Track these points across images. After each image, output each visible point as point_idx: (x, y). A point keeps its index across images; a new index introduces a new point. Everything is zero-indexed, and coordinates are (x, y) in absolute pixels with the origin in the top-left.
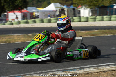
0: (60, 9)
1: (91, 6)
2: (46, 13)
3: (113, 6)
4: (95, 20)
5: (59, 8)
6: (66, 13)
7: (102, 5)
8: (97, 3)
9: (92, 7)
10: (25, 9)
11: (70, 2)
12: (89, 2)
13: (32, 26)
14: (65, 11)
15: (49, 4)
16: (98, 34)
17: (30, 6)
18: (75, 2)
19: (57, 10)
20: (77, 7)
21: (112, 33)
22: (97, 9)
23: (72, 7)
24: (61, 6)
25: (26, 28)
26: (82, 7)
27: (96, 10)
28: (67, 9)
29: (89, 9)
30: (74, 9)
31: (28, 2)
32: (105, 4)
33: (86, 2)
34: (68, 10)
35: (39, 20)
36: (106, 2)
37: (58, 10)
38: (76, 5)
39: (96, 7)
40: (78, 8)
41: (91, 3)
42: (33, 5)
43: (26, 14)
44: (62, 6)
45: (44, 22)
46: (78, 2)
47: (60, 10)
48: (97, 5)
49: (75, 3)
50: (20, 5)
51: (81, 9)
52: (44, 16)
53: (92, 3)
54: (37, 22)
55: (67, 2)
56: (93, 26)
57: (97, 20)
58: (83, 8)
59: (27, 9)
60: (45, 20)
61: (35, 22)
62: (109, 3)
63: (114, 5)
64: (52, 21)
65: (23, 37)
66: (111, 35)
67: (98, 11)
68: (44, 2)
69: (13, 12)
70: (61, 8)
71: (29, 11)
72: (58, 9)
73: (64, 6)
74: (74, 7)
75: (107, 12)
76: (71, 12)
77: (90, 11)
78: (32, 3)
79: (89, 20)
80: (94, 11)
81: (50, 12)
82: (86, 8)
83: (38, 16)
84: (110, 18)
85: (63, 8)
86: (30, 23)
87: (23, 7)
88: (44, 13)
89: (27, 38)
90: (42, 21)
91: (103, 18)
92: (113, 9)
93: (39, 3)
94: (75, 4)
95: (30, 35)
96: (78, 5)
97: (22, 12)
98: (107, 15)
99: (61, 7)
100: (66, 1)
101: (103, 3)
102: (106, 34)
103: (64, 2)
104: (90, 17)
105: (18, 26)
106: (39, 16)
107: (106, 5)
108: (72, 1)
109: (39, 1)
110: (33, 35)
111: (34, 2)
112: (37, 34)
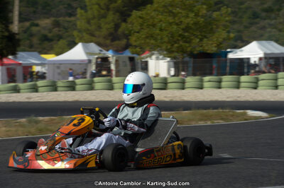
0: (97, 58)
1: (173, 52)
2: (63, 68)
3: (226, 53)
4: (182, 86)
5: (96, 56)
6: (113, 67)
7: (198, 49)
8: (187, 45)
9: (176, 54)
10: (10, 57)
11: (124, 42)
12: (169, 42)
13: (27, 98)
14: (110, 63)
15: (72, 45)
16: (190, 120)
17: (24, 51)
18: (136, 41)
19: (90, 61)
20: (139, 54)
21: (222, 119)
22: (187, 59)
23: (128, 53)
24: (101, 51)
25: (14, 102)
26: (153, 54)
27: (187, 63)
28: (115, 58)
29: (169, 59)
30: (132, 59)
31: (19, 40)
32: (206, 48)
33: (162, 43)
34: (117, 61)
36: (211, 42)
37: (94, 61)
38: (138, 49)
39: (185, 55)
40: (142, 56)
41: (172, 45)
42: (31, 48)
43: (15, 70)
44: (104, 52)
45: (59, 89)
46: (143, 42)
47: (99, 60)
48: (189, 49)
49: (134, 44)
51: (148, 59)
52: (59, 74)
53: (176, 45)
54: (40, 89)
55: (117, 42)
56: (178, 99)
57: (187, 85)
58: (154, 57)
59: (16, 58)
60: (60, 84)
61: (35, 89)
62: (215, 47)
63: (229, 50)
64: (78, 87)
65: (5, 127)
66: (222, 122)
67: (191, 65)
68: (59, 40)
70: (101, 56)
71: (21, 62)
72: (94, 58)
73: (108, 51)
74: (133, 54)
75: (211, 66)
76: (125, 66)
77: (172, 64)
78: (28, 42)
79: (170, 85)
80: (181, 65)
81: (74, 64)
82: (161, 57)
83: (45, 73)
84: (220, 82)
85: (105, 56)
86: (21, 91)
87: (5, 52)
88: (58, 68)
89: (14, 129)
90: (54, 87)
91: (202, 81)
92: (226, 60)
93: (46, 44)
94: (136, 46)
95: (23, 120)
96: (141, 48)
97: (2, 64)
98: (211, 74)
99: (100, 53)
100: (113, 40)
101: (201, 46)
102: (210, 120)
103: (108, 42)
104: (170, 80)
106: (46, 75)
107: (208, 52)
108: (128, 39)
109: (45, 39)
110: (30, 122)
111: (35, 40)
112: (41, 118)
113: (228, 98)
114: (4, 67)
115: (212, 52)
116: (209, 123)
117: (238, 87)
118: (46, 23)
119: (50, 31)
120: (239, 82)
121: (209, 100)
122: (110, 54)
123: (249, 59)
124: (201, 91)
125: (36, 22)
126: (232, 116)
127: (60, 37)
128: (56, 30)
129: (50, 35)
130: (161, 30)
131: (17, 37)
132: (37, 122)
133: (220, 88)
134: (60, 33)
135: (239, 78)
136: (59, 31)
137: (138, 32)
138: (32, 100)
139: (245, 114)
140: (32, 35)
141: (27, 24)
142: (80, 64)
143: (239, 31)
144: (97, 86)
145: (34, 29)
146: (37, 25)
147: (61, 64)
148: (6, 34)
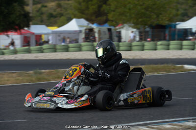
0: (86, 29)
1: (138, 24)
3: (175, 25)
4: (142, 48)
5: (85, 28)
6: (97, 35)
7: (156, 22)
8: (148, 19)
9: (139, 26)
10: (26, 29)
11: (104, 18)
12: (135, 18)
13: (35, 57)
14: (95, 32)
15: (69, 20)
18: (112, 17)
19: (80, 31)
20: (115, 26)
22: (148, 29)
23: (107, 26)
24: (88, 24)
25: (26, 60)
26: (124, 26)
27: (147, 32)
28: (98, 29)
29: (135, 30)
30: (109, 30)
31: (31, 17)
32: (161, 22)
33: (131, 18)
35: (48, 48)
36: (165, 18)
37: (84, 31)
38: (114, 23)
39: (147, 27)
40: (117, 27)
41: (138, 20)
42: (41, 22)
43: (29, 38)
44: (91, 25)
45: (57, 50)
47: (87, 31)
48: (149, 23)
50: (17, 22)
52: (60, 40)
53: (140, 20)
54: (45, 50)
55: (99, 18)
57: (146, 47)
58: (125, 28)
59: (29, 29)
60: (58, 47)
61: (41, 51)
62: (168, 21)
63: (177, 23)
64: (70, 49)
65: (19, 77)
67: (150, 33)
68: (60, 17)
69: (6, 34)
70: (89, 27)
72: (83, 29)
73: (93, 24)
74: (110, 26)
75: (165, 34)
76: (105, 34)
78: (40, 18)
79: (134, 48)
81: (70, 33)
82: (130, 28)
84: (168, 45)
85: (92, 27)
86: (32, 52)
87: (22, 25)
88: (59, 36)
90: (54, 49)
91: (156, 45)
92: (175, 30)
93: (52, 19)
94: (112, 21)
95: (31, 72)
96: (116, 22)
97: (21, 34)
100: (97, 17)
101: (158, 20)
103: (93, 18)
105: (12, 57)
107: (163, 24)
108: (107, 16)
109: (51, 16)
110: (35, 73)
111: (45, 17)
112: (43, 71)
113: (173, 56)
114: (22, 36)
115: (165, 24)
116: (156, 74)
117: (181, 49)
118: (52, 5)
119: (55, 10)
120: (182, 45)
121: (159, 58)
122: (94, 26)
123: (191, 29)
124: (155, 51)
125: (45, 4)
126: (173, 69)
127: (61, 15)
128: (58, 10)
129: (54, 13)
130: (130, 9)
131: (31, 15)
132: (41, 73)
133: (168, 49)
134: (62, 12)
135: (182, 43)
136: (61, 10)
137: (114, 11)
138: (38, 58)
139: (183, 67)
140: (42, 14)
141: (39, 6)
142: (74, 33)
143: (186, 10)
144: (84, 48)
145: (44, 9)
146: (46, 7)
147: (61, 33)
148: (23, 13)
